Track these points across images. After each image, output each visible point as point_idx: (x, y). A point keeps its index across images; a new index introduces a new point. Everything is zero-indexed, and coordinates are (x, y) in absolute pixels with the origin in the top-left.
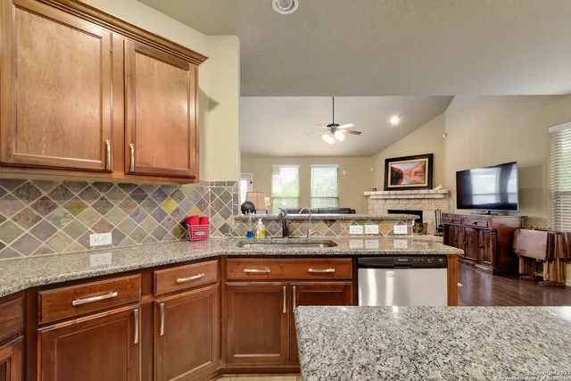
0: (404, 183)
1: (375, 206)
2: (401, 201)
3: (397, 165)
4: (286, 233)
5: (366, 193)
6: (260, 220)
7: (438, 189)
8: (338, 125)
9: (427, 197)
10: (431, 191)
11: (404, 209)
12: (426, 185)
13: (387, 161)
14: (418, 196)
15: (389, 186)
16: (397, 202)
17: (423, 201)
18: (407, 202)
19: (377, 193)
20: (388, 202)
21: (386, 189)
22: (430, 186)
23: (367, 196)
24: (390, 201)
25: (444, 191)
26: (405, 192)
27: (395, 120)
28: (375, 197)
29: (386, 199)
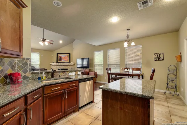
0: (63, 61)
2: (62, 66)
3: (61, 55)
4: (52, 76)
5: (50, 63)
6: (43, 73)
7: (71, 63)
8: (46, 40)
9: (69, 65)
10: (70, 63)
11: (63, 68)
12: (69, 61)
13: (57, 54)
14: (67, 65)
15: (58, 61)
17: (68, 66)
18: (64, 66)
19: (54, 63)
22: (70, 62)
23: (50, 64)
24: (58, 66)
25: (73, 63)
26: (63, 63)
27: (61, 42)
28: (54, 65)
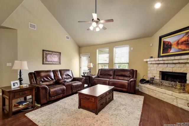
1: (152, 68)
2: (169, 65)
5: (145, 60)
13: (161, 37)
15: (161, 55)
16: (166, 65)
18: (174, 65)
19: (153, 59)
20: (160, 65)
21: (159, 56)
23: (147, 62)
28: (151, 62)
29: (159, 64)
